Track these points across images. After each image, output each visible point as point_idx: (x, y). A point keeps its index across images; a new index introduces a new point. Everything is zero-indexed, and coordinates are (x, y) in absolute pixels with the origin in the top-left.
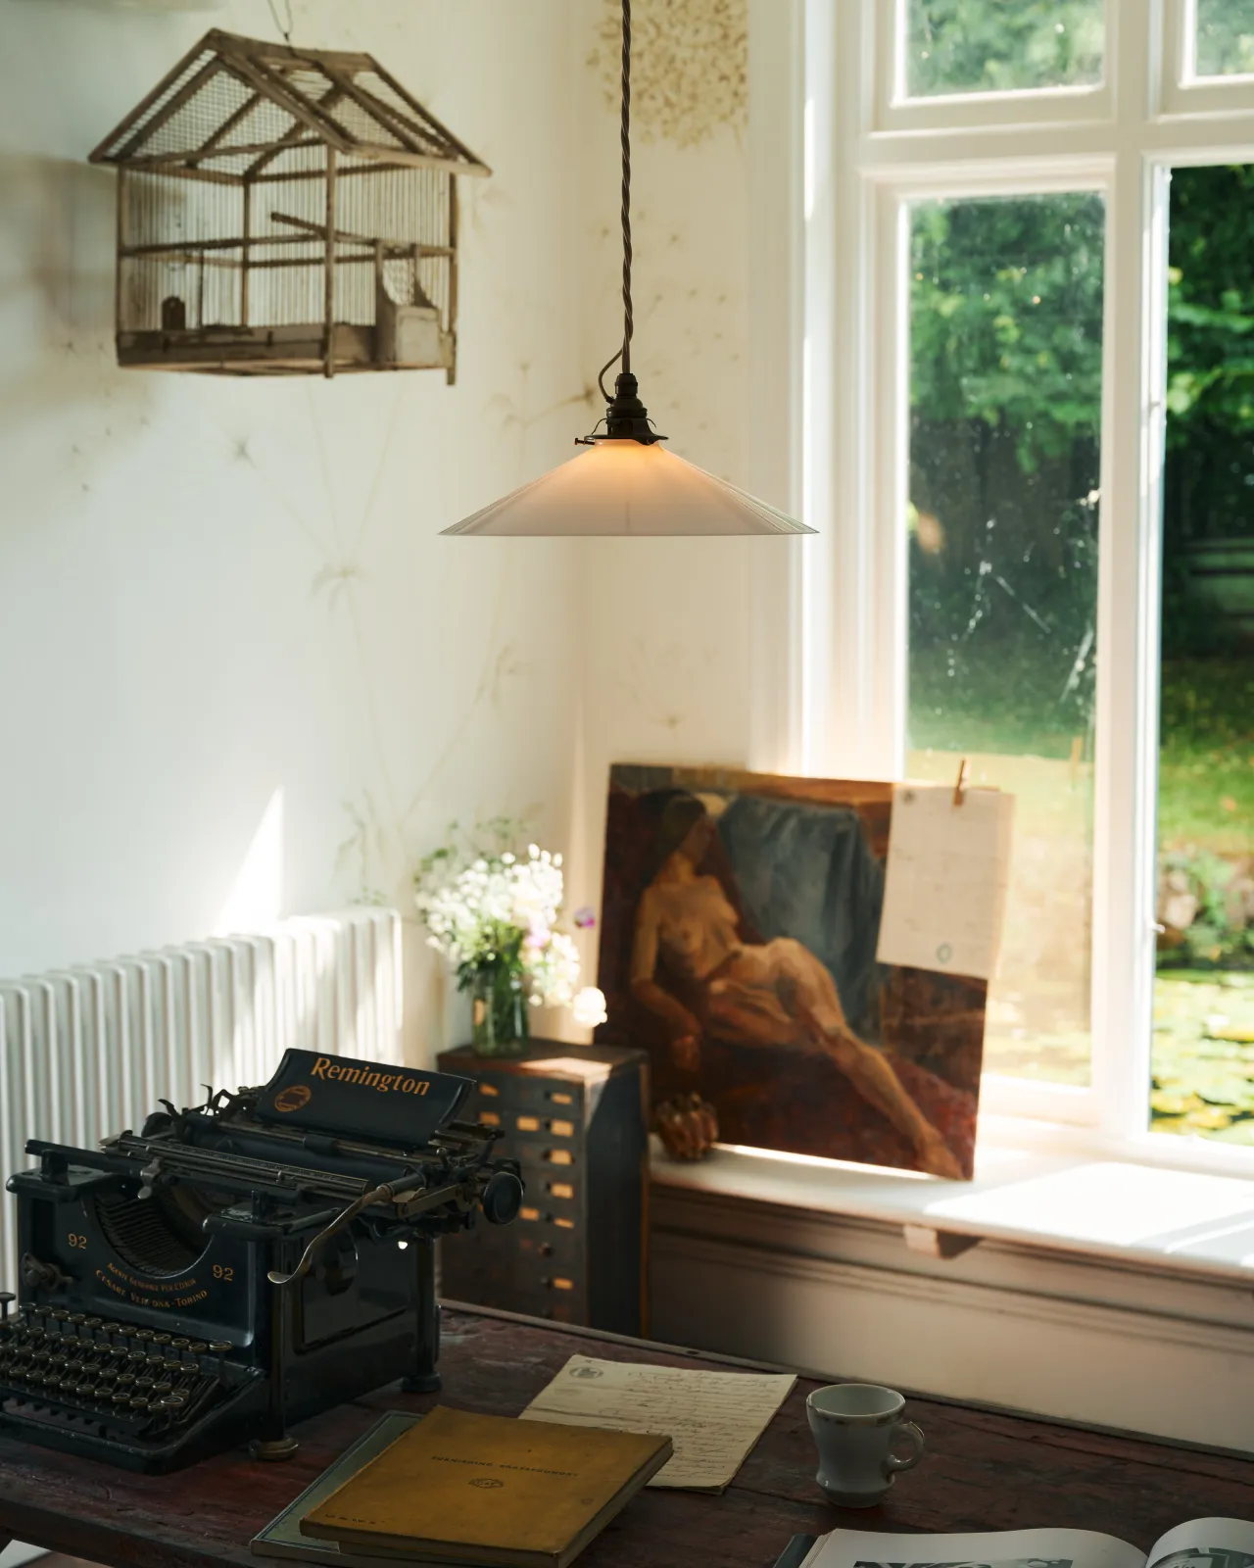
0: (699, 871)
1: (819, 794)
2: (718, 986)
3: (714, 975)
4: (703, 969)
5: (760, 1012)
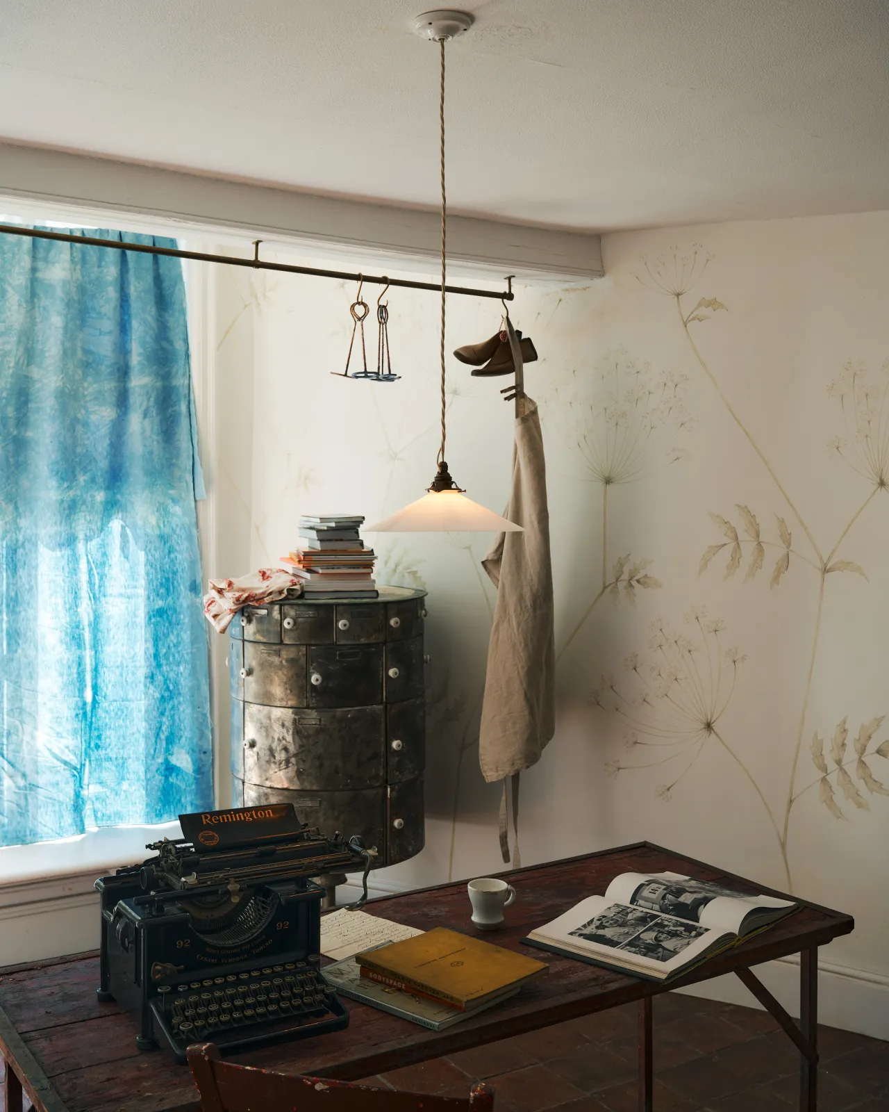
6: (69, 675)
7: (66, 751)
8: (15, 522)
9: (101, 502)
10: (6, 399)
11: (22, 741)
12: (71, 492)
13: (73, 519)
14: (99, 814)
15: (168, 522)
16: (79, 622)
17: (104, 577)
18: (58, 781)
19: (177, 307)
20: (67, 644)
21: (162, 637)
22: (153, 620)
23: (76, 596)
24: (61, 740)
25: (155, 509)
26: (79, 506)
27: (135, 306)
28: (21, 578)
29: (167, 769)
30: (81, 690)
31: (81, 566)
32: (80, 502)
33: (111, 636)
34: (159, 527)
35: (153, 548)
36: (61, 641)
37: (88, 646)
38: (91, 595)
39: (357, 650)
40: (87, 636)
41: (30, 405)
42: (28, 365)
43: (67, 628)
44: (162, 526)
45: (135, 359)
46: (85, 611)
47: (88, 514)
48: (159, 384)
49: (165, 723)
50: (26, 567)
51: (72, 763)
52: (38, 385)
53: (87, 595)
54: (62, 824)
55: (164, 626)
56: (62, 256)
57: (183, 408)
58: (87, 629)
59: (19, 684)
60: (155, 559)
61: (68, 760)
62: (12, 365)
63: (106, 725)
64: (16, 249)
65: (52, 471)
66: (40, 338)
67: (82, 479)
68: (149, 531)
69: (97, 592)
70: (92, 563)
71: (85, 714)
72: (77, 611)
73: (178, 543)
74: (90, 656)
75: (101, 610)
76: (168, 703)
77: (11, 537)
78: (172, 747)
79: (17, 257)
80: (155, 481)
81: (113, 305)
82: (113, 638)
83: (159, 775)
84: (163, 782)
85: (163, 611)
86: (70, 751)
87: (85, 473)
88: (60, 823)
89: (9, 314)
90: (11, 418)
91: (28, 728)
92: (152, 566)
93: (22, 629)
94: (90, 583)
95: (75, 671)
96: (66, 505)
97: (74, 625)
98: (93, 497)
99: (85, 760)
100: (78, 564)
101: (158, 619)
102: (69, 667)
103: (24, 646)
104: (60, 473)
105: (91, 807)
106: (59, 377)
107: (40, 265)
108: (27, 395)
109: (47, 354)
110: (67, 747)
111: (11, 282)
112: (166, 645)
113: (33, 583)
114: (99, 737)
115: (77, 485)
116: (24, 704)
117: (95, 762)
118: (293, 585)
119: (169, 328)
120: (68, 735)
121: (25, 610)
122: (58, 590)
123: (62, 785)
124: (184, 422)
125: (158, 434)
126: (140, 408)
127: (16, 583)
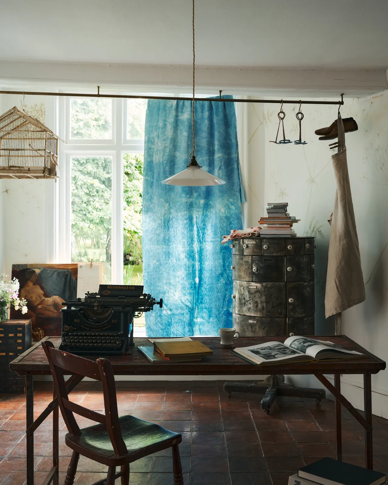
0: (34, 284)
1: (61, 267)
2: (40, 307)
3: (38, 305)
4: (36, 304)
5: (51, 311)
6: (189, 271)
7: (187, 301)
8: (169, 210)
9: (203, 204)
10: (166, 164)
11: (170, 296)
12: (190, 199)
13: (191, 210)
14: (202, 331)
15: (229, 211)
16: (193, 250)
17: (205, 234)
18: (183, 313)
19: (233, 126)
20: (188, 258)
21: (227, 258)
22: (223, 251)
23: (192, 240)
24: (185, 296)
25: (224, 206)
26: (194, 205)
27: (216, 126)
28: (171, 232)
29: (228, 313)
30: (194, 278)
31: (194, 228)
32: (194, 204)
33: (208, 258)
34: (226, 213)
35: (223, 222)
36: (186, 257)
37: (197, 261)
38: (199, 240)
39: (272, 258)
40: (197, 256)
41: (175, 167)
42: (174, 152)
43: (188, 252)
44: (227, 213)
45: (216, 147)
46: (196, 246)
47: (197, 208)
48: (226, 157)
49: (227, 294)
50: (173, 228)
51: (189, 306)
52: (178, 159)
53: (197, 240)
54: (185, 331)
55: (228, 254)
56: (187, 110)
57: (236, 166)
58: (197, 254)
59: (169, 273)
60: (223, 226)
61: (187, 305)
62: (168, 151)
63: (205, 294)
64: (170, 109)
65: (183, 191)
66: (179, 141)
67: (195, 195)
68: (221, 215)
69: (201, 239)
70: (199, 228)
71: (195, 287)
72: (192, 246)
73: (233, 221)
74: (198, 265)
75: (203, 247)
76: (229, 286)
77: (167, 216)
78: (230, 305)
79: (171, 112)
80: (224, 195)
81: (207, 126)
82: (209, 259)
83: (224, 315)
84: (226, 318)
85: (227, 247)
86: (188, 301)
87: (196, 193)
88: (184, 330)
89: (167, 133)
90: (167, 171)
91: (172, 291)
92: (222, 229)
93: (171, 252)
94: (198, 235)
95: (191, 269)
96: (188, 204)
97: (191, 251)
98: (199, 202)
99: (195, 307)
100: (193, 228)
101: (225, 251)
102: (189, 268)
103: (172, 259)
104: (186, 192)
105: (198, 327)
106: (186, 155)
107: (180, 114)
108: (174, 163)
109: (182, 147)
110: (187, 300)
111: (168, 121)
112: (228, 262)
113: (175, 234)
114: (202, 299)
115: (193, 197)
116: (171, 282)
117: (200, 309)
118: (254, 232)
119: (230, 135)
120: (188, 295)
121: (172, 245)
122: (185, 237)
123: (185, 315)
124: (236, 172)
125: (225, 176)
126: (218, 166)
127: (169, 234)
